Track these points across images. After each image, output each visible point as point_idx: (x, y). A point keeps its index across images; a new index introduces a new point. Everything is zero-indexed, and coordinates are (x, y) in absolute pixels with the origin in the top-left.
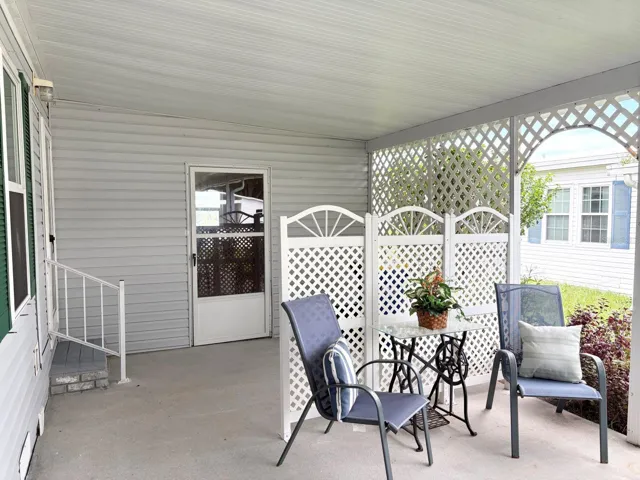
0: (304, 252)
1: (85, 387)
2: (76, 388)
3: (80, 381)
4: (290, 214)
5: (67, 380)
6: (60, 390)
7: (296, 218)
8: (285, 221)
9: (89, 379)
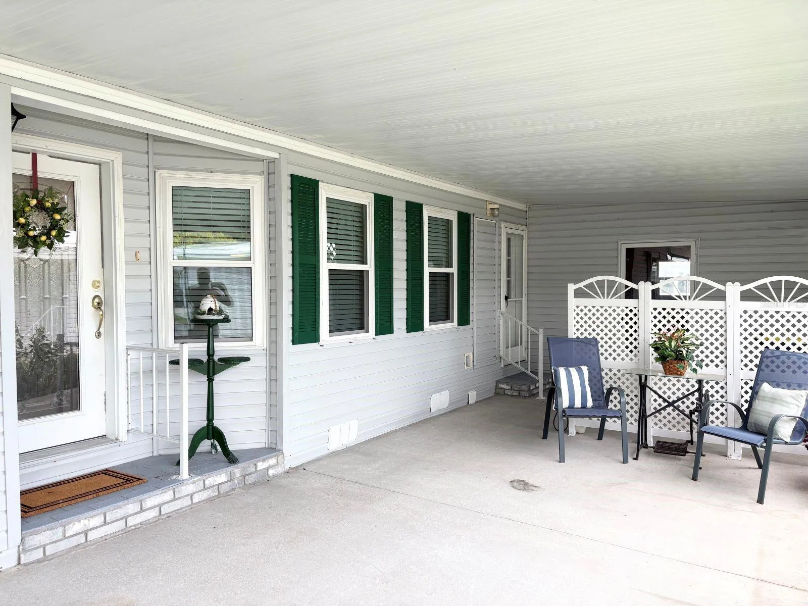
0: (588, 308)
1: (514, 394)
2: (509, 393)
3: (511, 389)
4: (576, 282)
5: (505, 386)
6: (501, 391)
7: (581, 285)
8: (572, 288)
9: (516, 389)
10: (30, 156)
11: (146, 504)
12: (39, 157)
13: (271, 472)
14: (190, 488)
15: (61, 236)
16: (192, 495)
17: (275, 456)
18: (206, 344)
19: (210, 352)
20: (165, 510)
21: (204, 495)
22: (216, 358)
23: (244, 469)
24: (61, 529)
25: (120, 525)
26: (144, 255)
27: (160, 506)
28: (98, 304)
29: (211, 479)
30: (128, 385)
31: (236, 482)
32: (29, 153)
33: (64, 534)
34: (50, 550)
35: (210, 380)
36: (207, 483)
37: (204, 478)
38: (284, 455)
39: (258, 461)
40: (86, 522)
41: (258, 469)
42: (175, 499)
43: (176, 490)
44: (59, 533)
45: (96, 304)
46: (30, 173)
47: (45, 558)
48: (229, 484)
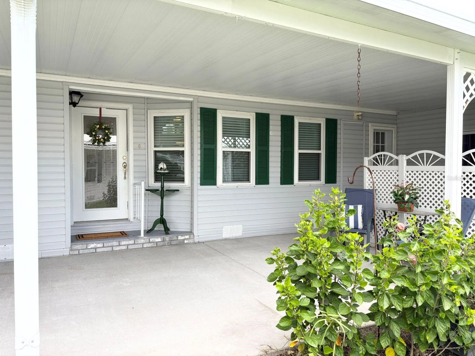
8: (366, 159)
10: (99, 109)
11: (121, 243)
12: (102, 109)
13: (186, 242)
14: (142, 241)
15: (108, 139)
16: (143, 244)
17: (189, 235)
18: (160, 184)
19: (162, 188)
20: (130, 247)
21: (150, 245)
22: (165, 190)
23: (170, 238)
24: (85, 245)
25: (110, 249)
26: (143, 146)
27: (128, 245)
28: (125, 166)
29: (153, 239)
30: (134, 199)
31: (166, 242)
32: (98, 108)
33: (87, 247)
34: (81, 252)
35: (162, 199)
36: (151, 240)
37: (150, 238)
38: (194, 235)
39: (179, 236)
40: (96, 245)
41: (179, 239)
42: (135, 244)
43: (136, 240)
44: (85, 246)
45: (124, 166)
46: (99, 116)
47: (79, 254)
48: (162, 243)
